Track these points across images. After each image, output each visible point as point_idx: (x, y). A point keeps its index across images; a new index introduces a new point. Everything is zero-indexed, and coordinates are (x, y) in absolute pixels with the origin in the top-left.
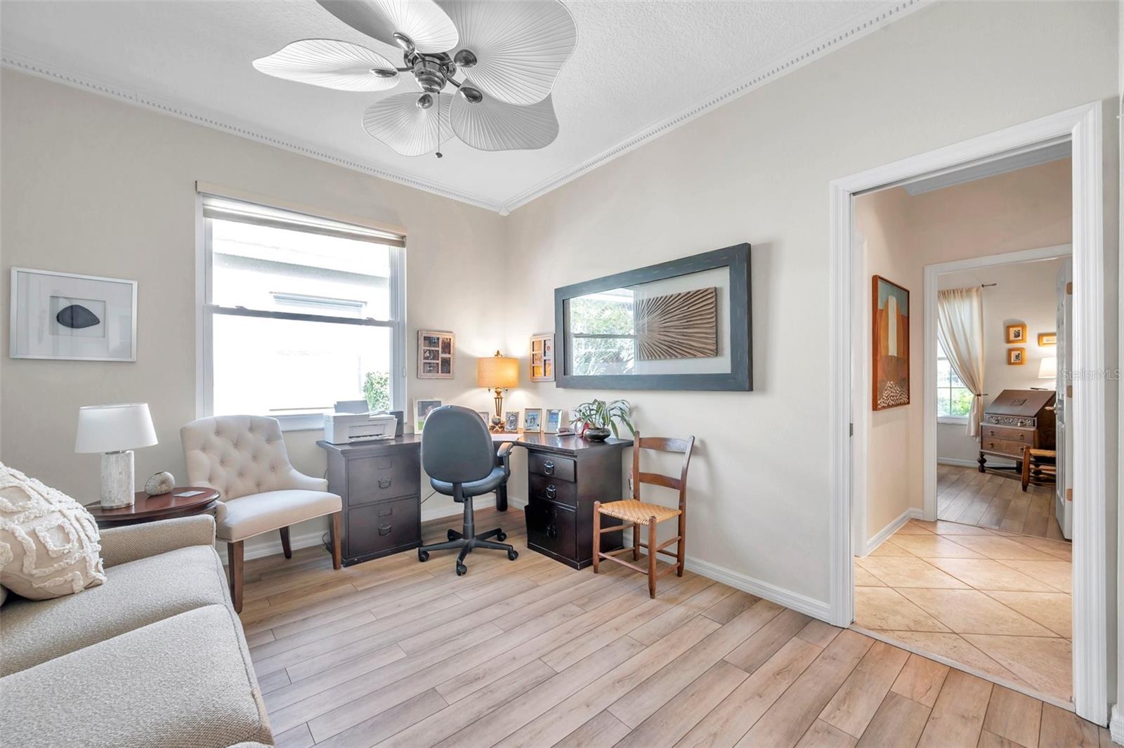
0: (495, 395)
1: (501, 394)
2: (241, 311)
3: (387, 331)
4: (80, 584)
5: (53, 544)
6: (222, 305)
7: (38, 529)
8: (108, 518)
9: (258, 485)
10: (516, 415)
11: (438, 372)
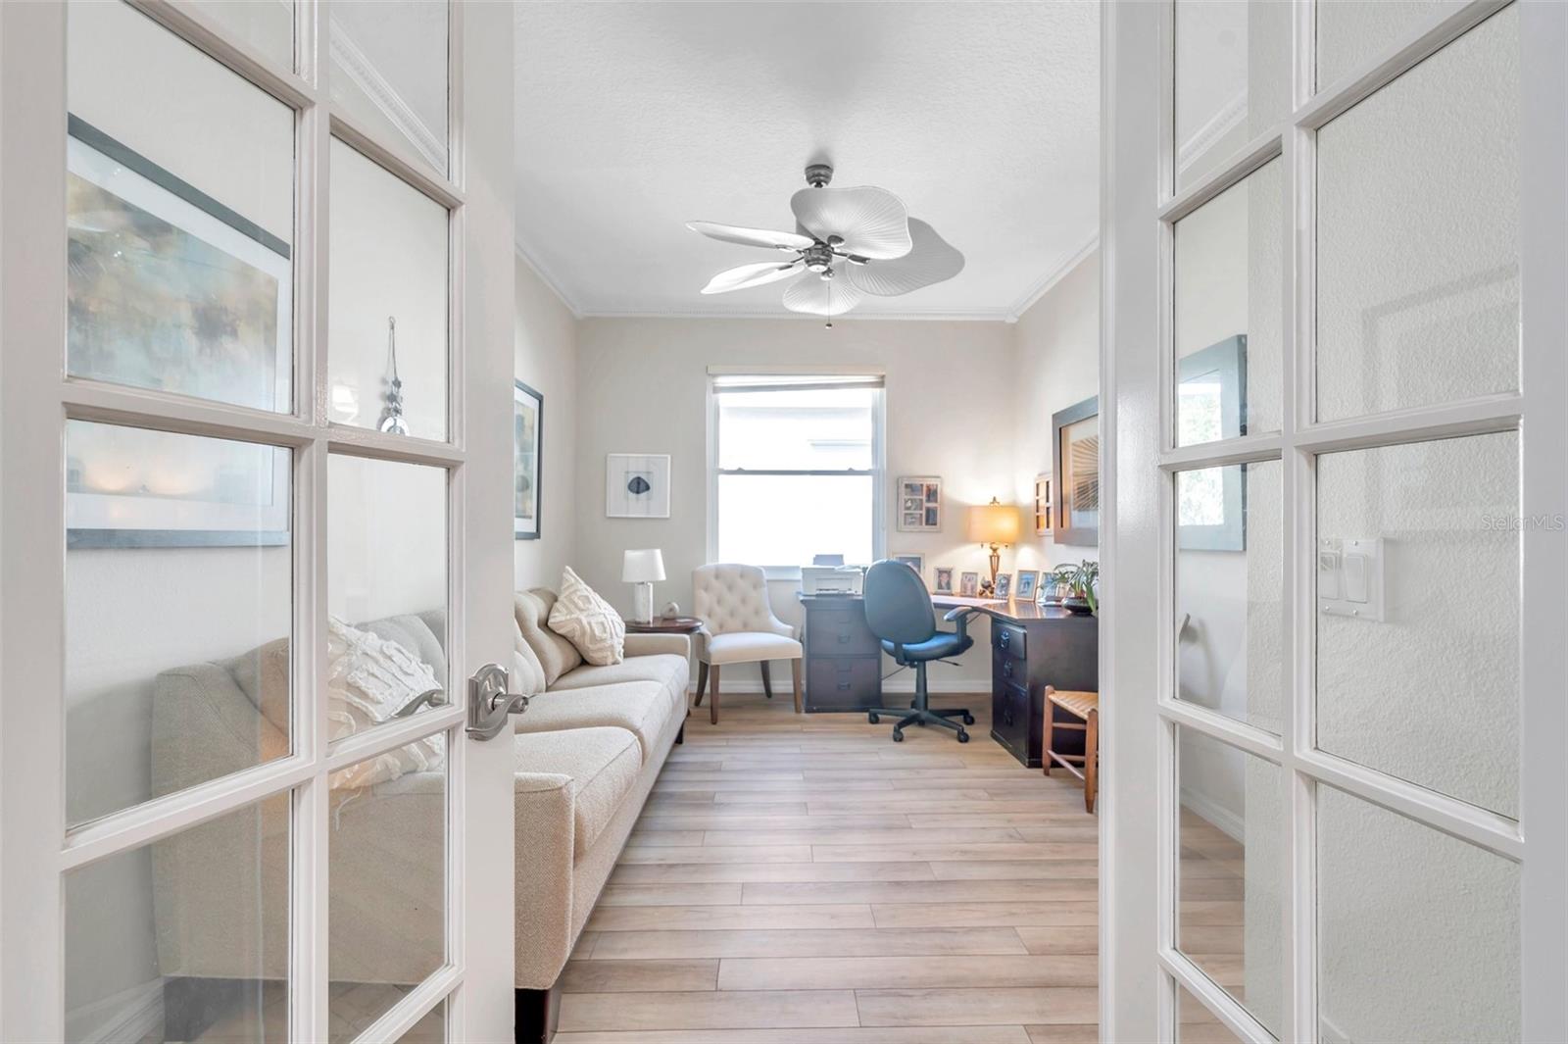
0: (990, 552)
1: (998, 551)
2: (740, 471)
3: (869, 479)
4: (610, 660)
5: (597, 632)
6: (726, 469)
7: (592, 621)
8: (634, 627)
9: (721, 627)
10: (1008, 578)
11: (921, 524)
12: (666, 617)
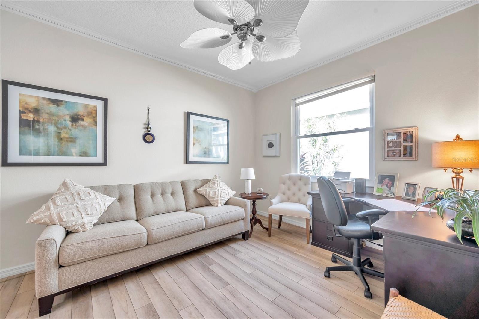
0: (454, 175)
11: (400, 156)
12: (258, 193)
